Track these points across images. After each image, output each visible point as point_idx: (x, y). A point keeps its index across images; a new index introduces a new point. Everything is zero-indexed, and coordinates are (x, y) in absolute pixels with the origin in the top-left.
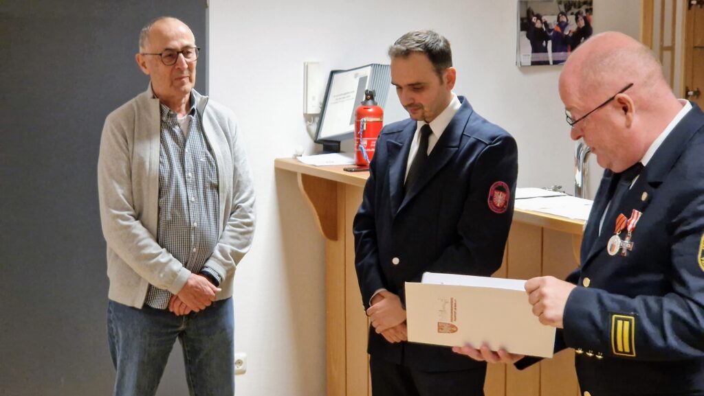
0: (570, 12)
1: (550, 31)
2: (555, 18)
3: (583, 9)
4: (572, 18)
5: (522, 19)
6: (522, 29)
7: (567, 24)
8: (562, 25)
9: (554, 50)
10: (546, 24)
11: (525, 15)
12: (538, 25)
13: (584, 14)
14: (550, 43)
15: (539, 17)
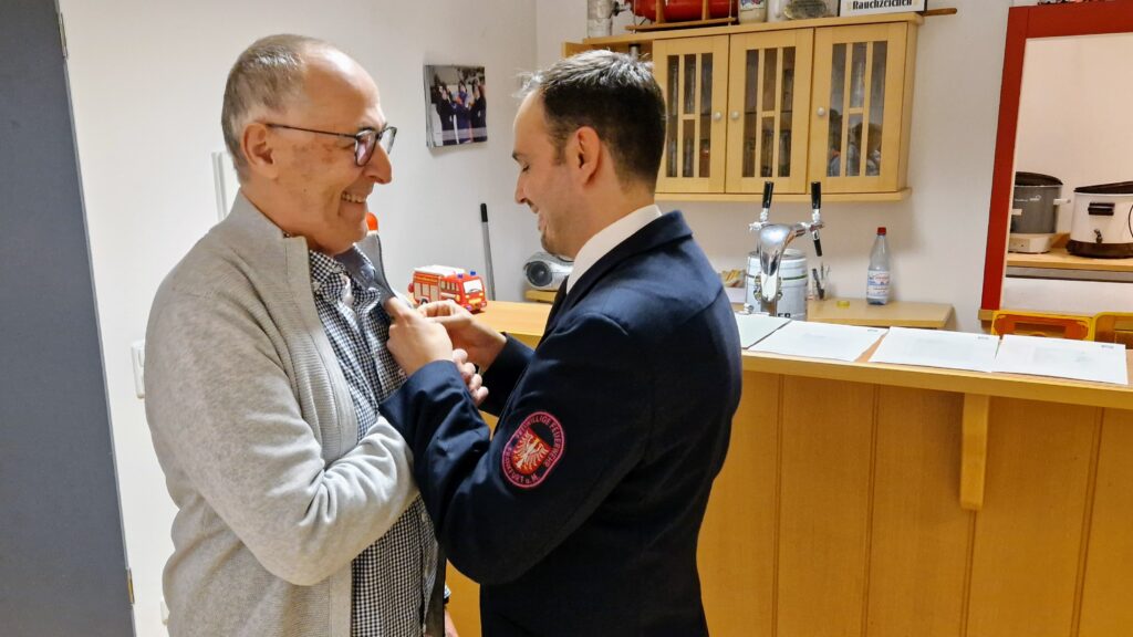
0: (467, 81)
1: (454, 102)
2: (456, 87)
3: (477, 78)
4: (469, 87)
5: (432, 89)
6: (433, 102)
7: (466, 95)
8: (463, 96)
9: (459, 128)
10: (449, 94)
11: (433, 84)
12: (445, 96)
13: (479, 84)
14: (455, 117)
15: (445, 88)
